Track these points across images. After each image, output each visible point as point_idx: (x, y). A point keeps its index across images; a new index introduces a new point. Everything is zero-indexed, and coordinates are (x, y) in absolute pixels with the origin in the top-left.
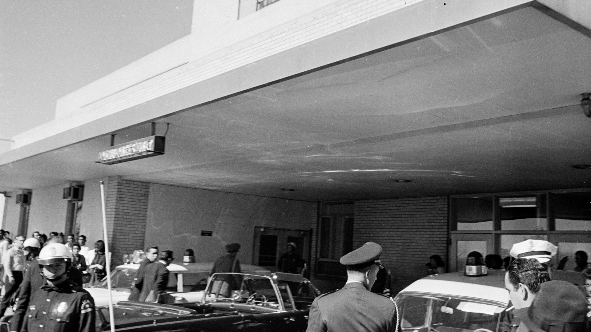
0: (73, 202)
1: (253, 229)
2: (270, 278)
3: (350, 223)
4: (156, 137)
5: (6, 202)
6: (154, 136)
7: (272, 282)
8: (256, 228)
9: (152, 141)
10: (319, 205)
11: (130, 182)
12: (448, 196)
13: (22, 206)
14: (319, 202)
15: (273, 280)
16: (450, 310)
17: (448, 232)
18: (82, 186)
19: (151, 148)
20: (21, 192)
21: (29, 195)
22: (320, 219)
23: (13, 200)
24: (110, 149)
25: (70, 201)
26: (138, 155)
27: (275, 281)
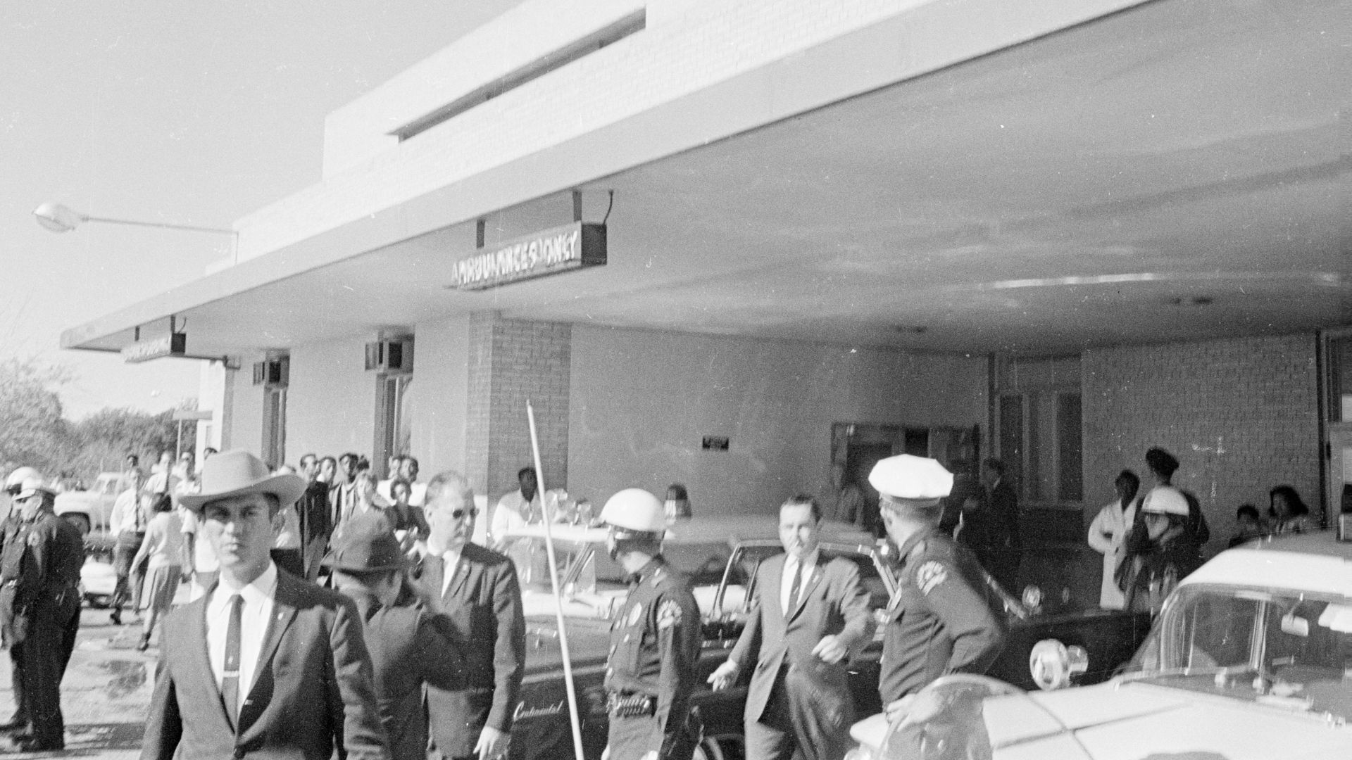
0: (390, 378)
1: (827, 429)
2: (872, 554)
3: (1071, 407)
4: (583, 226)
5: (229, 381)
6: (579, 224)
7: (876, 563)
8: (835, 426)
9: (576, 236)
10: (991, 364)
11: (525, 324)
12: (1318, 333)
13: (267, 390)
14: (991, 356)
15: (881, 559)
16: (1301, 626)
17: (1321, 425)
18: (410, 338)
19: (576, 252)
20: (262, 358)
21: (283, 364)
22: (997, 400)
23: (246, 376)
24: (476, 255)
25: (384, 376)
26: (544, 270)
27: (883, 561)
